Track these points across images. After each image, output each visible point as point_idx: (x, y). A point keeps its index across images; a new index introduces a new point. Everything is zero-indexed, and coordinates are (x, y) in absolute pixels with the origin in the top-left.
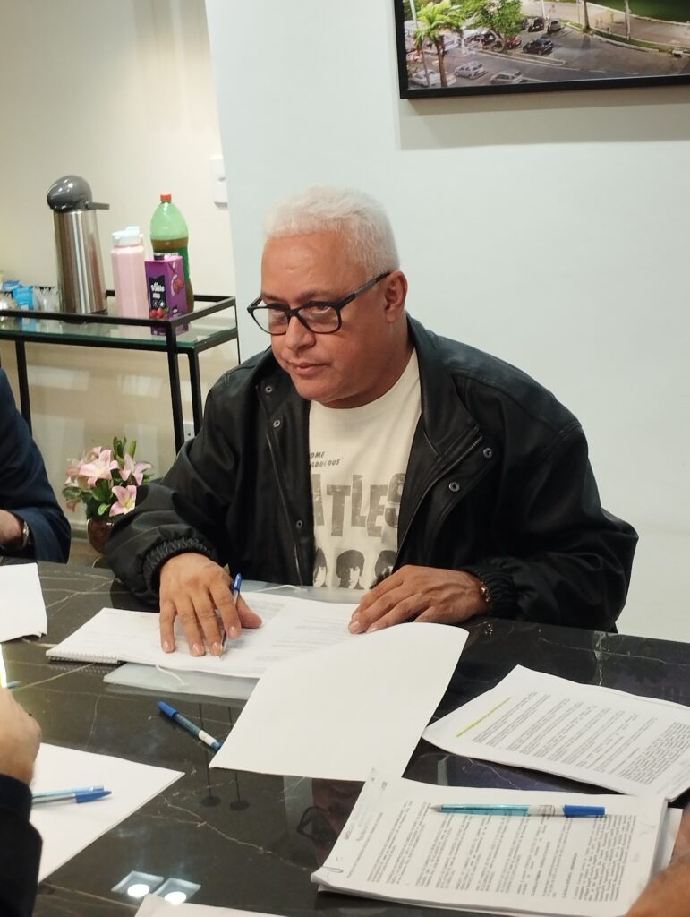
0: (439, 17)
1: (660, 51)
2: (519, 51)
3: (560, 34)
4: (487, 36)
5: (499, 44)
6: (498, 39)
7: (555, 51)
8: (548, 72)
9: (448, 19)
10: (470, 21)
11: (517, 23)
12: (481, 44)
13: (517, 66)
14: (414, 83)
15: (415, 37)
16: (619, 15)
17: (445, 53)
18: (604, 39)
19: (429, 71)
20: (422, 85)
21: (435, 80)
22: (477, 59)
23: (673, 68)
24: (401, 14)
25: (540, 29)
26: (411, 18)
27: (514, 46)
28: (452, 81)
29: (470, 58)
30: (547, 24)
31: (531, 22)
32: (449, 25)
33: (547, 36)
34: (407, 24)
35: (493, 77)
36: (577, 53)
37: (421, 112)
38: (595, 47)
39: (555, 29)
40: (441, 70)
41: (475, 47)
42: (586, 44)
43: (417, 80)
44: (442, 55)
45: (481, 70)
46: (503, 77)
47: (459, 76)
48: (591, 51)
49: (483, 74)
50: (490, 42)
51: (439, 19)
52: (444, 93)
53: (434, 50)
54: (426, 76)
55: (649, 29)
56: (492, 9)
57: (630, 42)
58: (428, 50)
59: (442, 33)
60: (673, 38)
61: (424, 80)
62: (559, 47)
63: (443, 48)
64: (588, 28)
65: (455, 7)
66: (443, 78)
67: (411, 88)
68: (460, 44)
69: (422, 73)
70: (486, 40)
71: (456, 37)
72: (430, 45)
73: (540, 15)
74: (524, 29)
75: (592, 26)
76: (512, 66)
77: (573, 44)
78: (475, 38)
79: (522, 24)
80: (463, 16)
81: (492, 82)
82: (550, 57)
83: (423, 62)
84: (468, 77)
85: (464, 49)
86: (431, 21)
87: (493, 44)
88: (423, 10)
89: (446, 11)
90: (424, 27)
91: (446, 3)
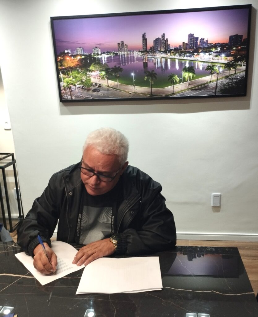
0: (69, 82)
1: (126, 92)
2: (91, 91)
3: (101, 87)
4: (83, 87)
5: (86, 89)
6: (85, 88)
7: (100, 91)
8: (99, 97)
9: (72, 82)
10: (78, 83)
11: (90, 84)
12: (81, 89)
13: (91, 95)
14: (64, 98)
15: (63, 87)
16: (116, 83)
17: (72, 91)
18: (113, 89)
19: (68, 95)
20: (66, 99)
21: (69, 97)
23: (129, 96)
24: (59, 80)
25: (96, 86)
26: (62, 82)
27: (90, 90)
28: (74, 98)
29: (78, 92)
30: (98, 85)
31: (94, 84)
33: (98, 87)
35: (85, 97)
36: (106, 92)
37: (65, 105)
38: (110, 91)
39: (100, 86)
40: (71, 95)
41: (80, 90)
42: (108, 90)
43: (64, 97)
44: (71, 91)
45: (81, 95)
46: (87, 97)
47: (76, 97)
48: (109, 92)
49: (82, 96)
50: (83, 89)
52: (72, 101)
53: (68, 90)
54: (67, 96)
55: (123, 87)
56: (83, 80)
57: (119, 90)
58: (67, 90)
59: (71, 86)
60: (129, 89)
61: (66, 98)
62: (101, 90)
63: (71, 89)
64: (108, 86)
65: (74, 79)
66: (71, 97)
67: (63, 100)
68: (75, 89)
69: (66, 96)
70: (82, 88)
71: (74, 87)
72: (67, 89)
73: (96, 82)
74: (92, 86)
75: (109, 85)
76: (89, 95)
77: (105, 90)
78: (80, 87)
79: (92, 84)
80: (76, 82)
81: (85, 98)
82: (99, 93)
83: (66, 93)
84: (78, 97)
85: (77, 90)
86: (67, 82)
87: (84, 89)
88: (65, 80)
89: (71, 80)
90: (65, 84)
91: (71, 78)
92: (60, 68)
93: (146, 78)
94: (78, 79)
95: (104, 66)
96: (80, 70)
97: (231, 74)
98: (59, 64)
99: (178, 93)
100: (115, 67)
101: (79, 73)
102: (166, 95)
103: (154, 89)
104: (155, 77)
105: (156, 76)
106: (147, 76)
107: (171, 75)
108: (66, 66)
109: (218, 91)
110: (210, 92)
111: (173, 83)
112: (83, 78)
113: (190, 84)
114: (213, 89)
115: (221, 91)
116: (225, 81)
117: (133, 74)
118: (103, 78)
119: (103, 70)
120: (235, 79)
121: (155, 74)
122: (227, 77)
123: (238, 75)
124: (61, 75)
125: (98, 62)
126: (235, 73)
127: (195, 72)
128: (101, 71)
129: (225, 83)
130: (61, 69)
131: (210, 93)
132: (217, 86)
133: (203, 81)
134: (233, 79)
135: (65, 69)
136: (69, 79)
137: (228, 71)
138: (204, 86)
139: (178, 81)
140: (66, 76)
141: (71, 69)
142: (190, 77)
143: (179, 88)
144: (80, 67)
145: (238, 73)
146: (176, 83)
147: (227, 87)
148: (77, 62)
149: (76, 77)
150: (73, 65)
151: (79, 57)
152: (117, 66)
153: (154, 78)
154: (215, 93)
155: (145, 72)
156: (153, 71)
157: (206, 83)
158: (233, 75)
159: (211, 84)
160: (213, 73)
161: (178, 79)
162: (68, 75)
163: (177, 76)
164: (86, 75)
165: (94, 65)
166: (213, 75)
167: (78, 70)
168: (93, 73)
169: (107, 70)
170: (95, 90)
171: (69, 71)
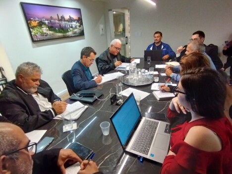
8: (48, 38)
20: (35, 40)
34: (32, 33)
35: (42, 39)
52: (38, 41)
59: (36, 34)
62: (48, 35)
75: (50, 33)
76: (44, 37)
91: (36, 31)
93: (61, 30)
98: (29, 24)
118: (48, 31)
124: (31, 30)
125: (45, 24)
138: (75, 33)
148: (37, 24)
151: (37, 22)
164: (41, 29)
167: (38, 27)
169: (48, 27)
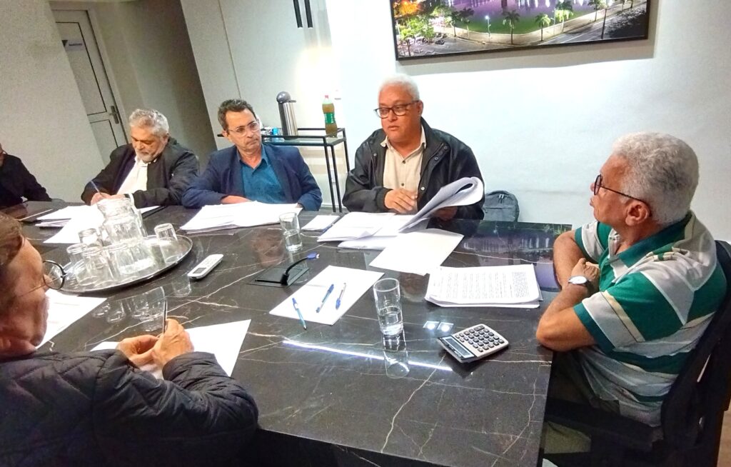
1: (478, 42)
2: (434, 44)
3: (446, 38)
5: (427, 42)
7: (445, 43)
8: (443, 50)
9: (410, 34)
10: (418, 35)
15: (400, 40)
16: (465, 31)
17: (410, 45)
18: (461, 39)
19: (405, 51)
21: (407, 54)
22: (420, 46)
23: (483, 48)
24: (395, 33)
25: (440, 36)
26: (398, 34)
27: (432, 42)
28: (412, 54)
29: (418, 47)
30: (442, 35)
31: (437, 34)
32: (411, 36)
33: (442, 39)
34: (398, 36)
35: (426, 52)
36: (452, 44)
37: (403, 65)
39: (445, 36)
40: (409, 50)
41: (420, 43)
42: (455, 41)
43: (401, 54)
45: (422, 50)
46: (429, 52)
47: (415, 52)
48: (457, 43)
51: (408, 34)
52: (410, 58)
53: (406, 44)
54: (404, 53)
55: (474, 35)
56: (424, 30)
57: (469, 40)
58: (404, 44)
60: (482, 38)
63: (409, 43)
64: (455, 36)
65: (413, 30)
66: (410, 53)
67: (399, 57)
68: (414, 42)
70: (423, 40)
71: (413, 40)
73: (439, 31)
75: (457, 35)
76: (432, 49)
77: (451, 41)
78: (419, 40)
79: (434, 35)
80: (415, 33)
81: (426, 54)
82: (443, 45)
83: (403, 48)
84: (418, 53)
85: (416, 44)
86: (405, 35)
87: (425, 42)
88: (402, 31)
89: (410, 31)
90: (403, 37)
91: (410, 29)
92: (396, 16)
93: (504, 21)
94: (417, 29)
95: (450, 10)
96: (420, 17)
97: (625, 8)
98: (395, 12)
99: (548, 39)
100: (465, 9)
101: (419, 21)
102: (532, 43)
103: (515, 36)
104: (517, 19)
105: (519, 18)
106: (507, 18)
107: (538, 14)
108: (404, 14)
109: (606, 34)
110: (595, 35)
111: (542, 25)
112: (424, 27)
113: (565, 26)
114: (598, 31)
115: (611, 33)
116: (616, 19)
117: (487, 18)
118: (449, 26)
119: (449, 15)
120: (631, 15)
121: (517, 15)
122: (619, 13)
123: (636, 9)
124: (398, 26)
125: (442, 4)
126: (631, 7)
127: (573, 9)
128: (446, 16)
129: (615, 21)
130: (397, 19)
131: (594, 37)
132: (604, 27)
133: (584, 21)
134: (628, 15)
135: (402, 17)
136: (407, 30)
137: (621, 5)
138: (586, 28)
139: (548, 23)
140: (404, 26)
141: (409, 17)
142: (565, 16)
143: (550, 32)
144: (421, 14)
145: (635, 6)
146: (546, 25)
147: (620, 27)
148: (417, 7)
149: (416, 27)
150: (411, 11)
151: (419, 1)
152: (467, 9)
153: (516, 21)
154: (602, 37)
155: (503, 14)
156: (514, 11)
157: (589, 24)
158: (628, 9)
159: (596, 24)
160: (599, 9)
161: (549, 20)
162: (405, 25)
163: (547, 16)
164: (428, 23)
165: (438, 8)
166: (599, 11)
167: (417, 18)
168: (437, 20)
169: (454, 15)
170: (439, 43)
171: (407, 19)
